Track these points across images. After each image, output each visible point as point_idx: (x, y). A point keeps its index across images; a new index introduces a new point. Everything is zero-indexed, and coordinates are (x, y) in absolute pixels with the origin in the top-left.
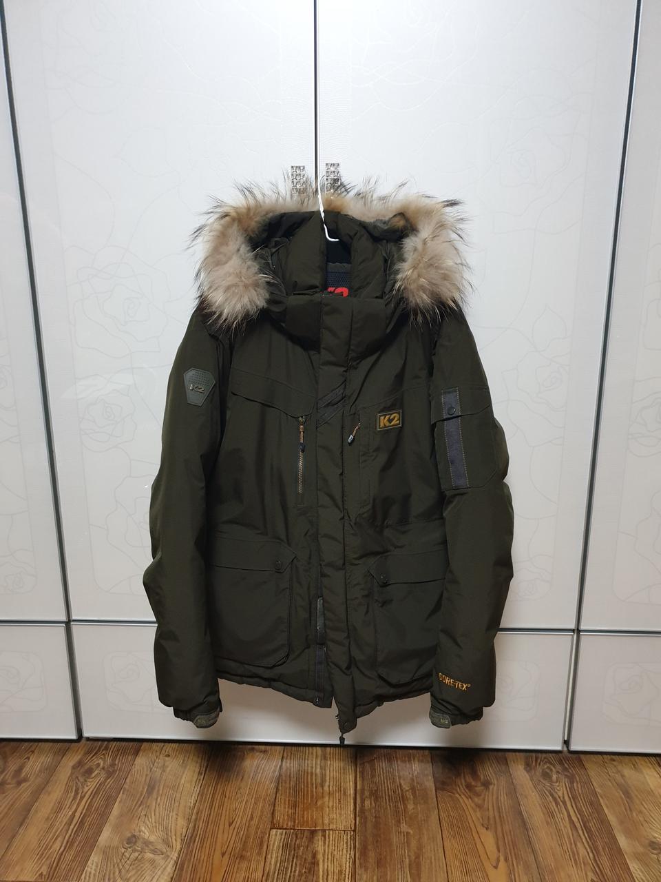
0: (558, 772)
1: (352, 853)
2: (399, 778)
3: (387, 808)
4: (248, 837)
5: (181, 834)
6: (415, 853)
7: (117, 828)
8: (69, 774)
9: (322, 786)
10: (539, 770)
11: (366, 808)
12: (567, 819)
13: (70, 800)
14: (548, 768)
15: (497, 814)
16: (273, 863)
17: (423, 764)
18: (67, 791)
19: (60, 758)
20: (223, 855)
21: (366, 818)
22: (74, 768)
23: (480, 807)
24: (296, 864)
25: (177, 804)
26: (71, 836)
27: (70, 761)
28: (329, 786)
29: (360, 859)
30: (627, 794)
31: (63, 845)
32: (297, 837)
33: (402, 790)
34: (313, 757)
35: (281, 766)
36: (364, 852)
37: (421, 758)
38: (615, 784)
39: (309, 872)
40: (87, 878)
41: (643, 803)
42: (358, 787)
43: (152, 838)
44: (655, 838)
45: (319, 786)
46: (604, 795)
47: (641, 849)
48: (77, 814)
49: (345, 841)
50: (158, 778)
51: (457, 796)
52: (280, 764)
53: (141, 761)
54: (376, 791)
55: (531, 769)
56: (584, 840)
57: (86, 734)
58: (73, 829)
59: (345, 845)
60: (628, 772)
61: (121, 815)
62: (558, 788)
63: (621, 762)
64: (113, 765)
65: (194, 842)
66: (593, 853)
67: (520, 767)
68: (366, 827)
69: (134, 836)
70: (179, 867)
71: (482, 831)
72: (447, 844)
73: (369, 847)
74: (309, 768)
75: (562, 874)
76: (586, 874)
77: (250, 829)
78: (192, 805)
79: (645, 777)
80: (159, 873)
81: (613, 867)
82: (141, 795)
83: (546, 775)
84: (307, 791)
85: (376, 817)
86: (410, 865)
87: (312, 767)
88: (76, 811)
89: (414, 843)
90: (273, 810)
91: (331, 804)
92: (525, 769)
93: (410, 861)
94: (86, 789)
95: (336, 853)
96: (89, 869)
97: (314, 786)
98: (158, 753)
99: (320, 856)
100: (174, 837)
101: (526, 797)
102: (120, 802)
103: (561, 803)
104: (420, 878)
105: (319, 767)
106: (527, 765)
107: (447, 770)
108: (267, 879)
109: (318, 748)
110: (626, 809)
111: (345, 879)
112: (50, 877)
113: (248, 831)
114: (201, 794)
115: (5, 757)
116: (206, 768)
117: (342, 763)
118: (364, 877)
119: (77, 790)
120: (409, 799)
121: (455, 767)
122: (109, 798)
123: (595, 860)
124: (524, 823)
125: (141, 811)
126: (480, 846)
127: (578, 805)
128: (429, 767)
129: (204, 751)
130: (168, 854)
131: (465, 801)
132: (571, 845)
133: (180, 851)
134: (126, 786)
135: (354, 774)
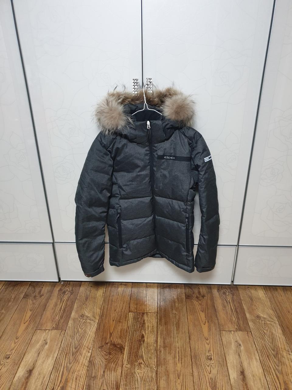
0: (229, 292)
1: (157, 320)
2: (173, 294)
3: (169, 305)
4: (121, 315)
5: (99, 314)
6: (178, 320)
7: (77, 312)
8: (57, 293)
9: (146, 297)
10: (222, 291)
11: (162, 305)
12: (230, 308)
13: (59, 302)
14: (226, 290)
15: (206, 307)
16: (130, 323)
17: (181, 289)
18: (58, 299)
19: (54, 288)
20: (113, 321)
21: (161, 308)
22: (59, 291)
23: (200, 304)
24: (138, 323)
25: (96, 304)
26: (61, 314)
27: (57, 289)
28: (149, 297)
29: (159, 322)
30: (252, 300)
31: (59, 318)
32: (138, 315)
33: (174, 299)
34: (143, 287)
36: (161, 320)
37: (181, 287)
38: (248, 296)
39: (142, 326)
40: (69, 328)
41: (257, 302)
42: (159, 298)
43: (89, 315)
44: (259, 314)
46: (244, 300)
47: (254, 318)
48: (63, 307)
49: (154, 316)
50: (89, 295)
51: (193, 300)
52: (131, 289)
53: (82, 289)
54: (165, 299)
55: (219, 291)
56: (235, 315)
57: (62, 279)
58: (62, 312)
59: (154, 318)
60: (253, 291)
61: (77, 308)
62: (228, 298)
63: (251, 288)
64: (72, 290)
65: (103, 317)
66: (237, 319)
67: (216, 290)
68: (161, 312)
69: (83, 314)
70: (99, 325)
71: (201, 313)
72: (189, 317)
73: (162, 318)
74: (142, 291)
75: (226, 327)
76: (234, 326)
78: (101, 304)
79: (259, 293)
80: (93, 327)
81: (243, 324)
82: (84, 300)
83: (224, 293)
84: (141, 299)
85: (165, 308)
86: (176, 324)
88: (62, 306)
89: (177, 317)
90: (130, 306)
91: (149, 304)
92: (217, 291)
93: (176, 322)
94: (64, 298)
95: (151, 320)
96: (69, 326)
97: (143, 297)
98: (88, 286)
99: (146, 321)
100: (96, 315)
101: (217, 301)
102: (77, 303)
103: (229, 303)
104: (179, 328)
105: (145, 291)
106: (218, 289)
107: (190, 292)
108: (128, 329)
109: (145, 284)
110: (250, 304)
111: (154, 329)
112: (56, 328)
113: (121, 313)
114: (104, 300)
115: (34, 287)
116: (105, 291)
117: (153, 289)
118: (160, 328)
119: (61, 299)
120: (176, 302)
121: (193, 291)
122: (72, 302)
123: (238, 322)
124: (215, 309)
125: (84, 306)
126: (199, 317)
127: (234, 303)
128: (184, 290)
129: (104, 285)
130: (95, 320)
131: (196, 302)
132: (230, 316)
133: (99, 320)
134: (78, 297)
135: (157, 293)
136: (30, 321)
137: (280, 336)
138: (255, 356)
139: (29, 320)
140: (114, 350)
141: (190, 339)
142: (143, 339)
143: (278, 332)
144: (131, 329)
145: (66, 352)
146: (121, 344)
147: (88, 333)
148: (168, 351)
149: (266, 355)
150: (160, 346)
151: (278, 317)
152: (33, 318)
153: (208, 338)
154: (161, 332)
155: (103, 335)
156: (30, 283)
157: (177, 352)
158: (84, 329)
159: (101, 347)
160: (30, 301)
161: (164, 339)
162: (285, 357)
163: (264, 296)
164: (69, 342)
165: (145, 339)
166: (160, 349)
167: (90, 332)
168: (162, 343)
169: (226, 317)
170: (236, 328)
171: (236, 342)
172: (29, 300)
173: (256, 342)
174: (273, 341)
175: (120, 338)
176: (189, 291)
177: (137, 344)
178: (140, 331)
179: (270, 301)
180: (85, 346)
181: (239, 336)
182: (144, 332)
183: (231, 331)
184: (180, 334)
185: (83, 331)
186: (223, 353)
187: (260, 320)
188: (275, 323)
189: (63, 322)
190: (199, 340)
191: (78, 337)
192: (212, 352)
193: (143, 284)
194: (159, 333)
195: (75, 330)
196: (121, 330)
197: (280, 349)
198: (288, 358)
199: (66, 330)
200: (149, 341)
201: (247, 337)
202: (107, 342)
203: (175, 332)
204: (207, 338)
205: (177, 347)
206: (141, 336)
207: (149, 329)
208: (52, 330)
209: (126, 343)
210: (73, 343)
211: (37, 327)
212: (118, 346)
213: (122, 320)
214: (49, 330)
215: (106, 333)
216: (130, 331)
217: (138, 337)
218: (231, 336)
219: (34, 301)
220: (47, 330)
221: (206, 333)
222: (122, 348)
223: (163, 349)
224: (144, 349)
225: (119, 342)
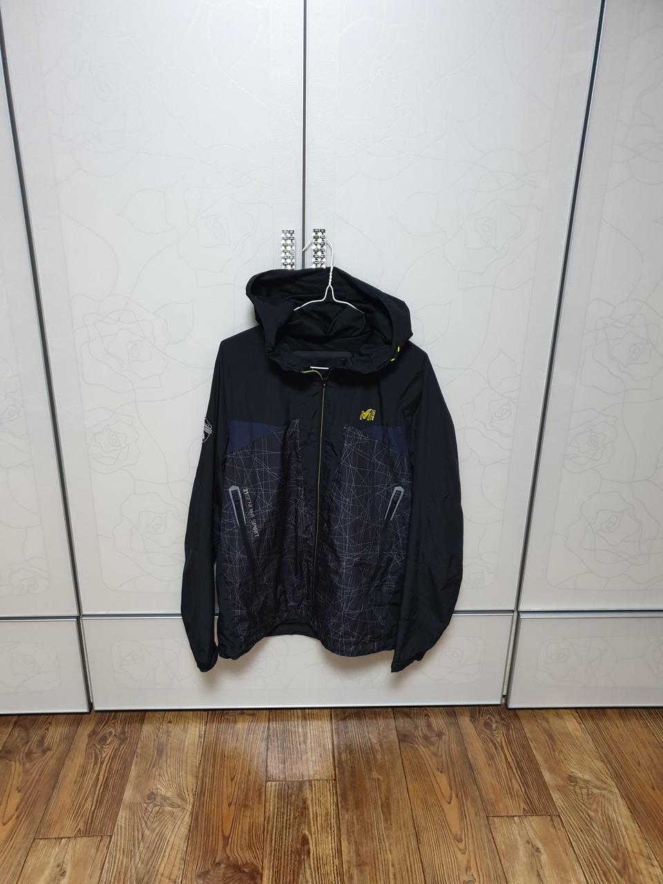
0: (497, 722)
1: (335, 798)
2: (368, 732)
3: (360, 760)
4: (248, 789)
5: (192, 790)
6: (385, 794)
7: (137, 787)
8: (87, 742)
9: (305, 743)
10: (482, 720)
11: (343, 760)
12: (504, 761)
13: (92, 765)
14: (489, 718)
15: (449, 760)
16: (271, 809)
17: (387, 720)
18: (88, 756)
19: (76, 728)
20: (230, 805)
21: (344, 768)
22: (90, 736)
23: (435, 754)
24: (290, 809)
25: (184, 764)
26: (98, 795)
27: (84, 731)
28: (311, 743)
29: (341, 802)
30: (551, 737)
31: (94, 804)
33: (371, 744)
35: (268, 728)
36: (344, 797)
37: (385, 715)
38: (542, 730)
39: (302, 815)
40: (119, 831)
41: (563, 743)
42: (335, 743)
43: (169, 794)
44: (572, 772)
45: (302, 742)
46: (533, 739)
47: (561, 782)
48: (101, 777)
49: (328, 788)
50: (165, 743)
51: (417, 746)
52: (267, 726)
53: (147, 729)
54: (350, 744)
55: (475, 721)
56: (517, 777)
57: (97, 708)
58: (99, 791)
59: (328, 792)
60: (553, 720)
61: (139, 776)
62: (497, 735)
64: (123, 732)
65: (204, 795)
66: (524, 787)
67: (466, 718)
68: (344, 776)
69: (153, 793)
70: (195, 817)
71: (438, 774)
72: (410, 787)
73: (349, 792)
74: (293, 728)
75: (501, 806)
76: (520, 806)
77: (249, 783)
78: (197, 764)
80: (179, 822)
81: (539, 797)
82: (153, 757)
83: (488, 725)
85: (351, 767)
86: (382, 805)
87: (295, 727)
88: (99, 774)
89: (383, 787)
91: (314, 759)
92: (471, 720)
93: (381, 802)
94: (104, 755)
95: (321, 798)
96: (120, 824)
97: (298, 743)
98: (161, 720)
99: (309, 802)
100: (186, 792)
101: (472, 744)
102: (135, 765)
103: (500, 748)
104: (390, 815)
106: (472, 716)
107: (407, 725)
108: (268, 823)
109: (299, 711)
110: (550, 750)
111: (331, 820)
112: (87, 832)
113: (247, 784)
114: (204, 755)
115: (26, 729)
116: (205, 731)
117: (320, 723)
118: (346, 817)
119: (96, 757)
120: (376, 751)
121: (414, 722)
122: (126, 761)
123: (526, 792)
124: (470, 765)
125: (155, 772)
126: (436, 786)
127: (513, 748)
128: (392, 722)
129: (201, 718)
130: (184, 806)
131: (423, 750)
132: (507, 781)
133: (194, 804)
134: (138, 751)
135: (330, 732)
136: (17, 818)
137: (626, 822)
138: (576, 875)
139: (15, 816)
141: (418, 841)
143: (621, 813)
144: (275, 824)
146: (253, 864)
147: (169, 840)
148: (369, 874)
149: (601, 872)
150: (349, 862)
151: (617, 778)
152: (26, 809)
153: (461, 837)
154: (347, 826)
155: (206, 844)
156: (15, 719)
157: (392, 876)
158: (157, 831)
160: (16, 767)
161: (356, 842)
162: (645, 872)
163: (579, 727)
164: (121, 865)
165: (311, 846)
166: (349, 871)
167: (173, 837)
168: (353, 855)
169: (497, 784)
170: (524, 809)
171: (528, 842)
172: (13, 763)
173: (574, 840)
174: (611, 836)
175: (250, 847)
176: (404, 723)
177: (293, 861)
178: (296, 826)
179: (594, 740)
180: (162, 875)
181: (533, 827)
182: (306, 829)
183: (513, 816)
184: (394, 829)
185: (157, 835)
186: (500, 872)
187: (577, 787)
188: (611, 792)
189: (104, 817)
190: (441, 842)
191: (144, 851)
192: (474, 871)
193: (295, 711)
194: (344, 830)
195: (136, 833)
196: (251, 827)
197: (631, 854)
198: (650, 873)
199: (111, 837)
200: (320, 851)
201: (552, 830)
202: (217, 861)
203: (382, 825)
204: (458, 837)
205: (390, 865)
206: (300, 838)
207: (319, 822)
208: (75, 838)
209: (264, 861)
210: (131, 868)
211: (38, 832)
212: (246, 870)
213: (250, 803)
214: (69, 838)
215: (214, 836)
216: (273, 828)
217: (292, 841)
218: (515, 829)
219: (27, 765)
220: (62, 838)
221: (455, 826)
222: (255, 874)
223: (356, 872)
224: (311, 874)
225: (248, 859)
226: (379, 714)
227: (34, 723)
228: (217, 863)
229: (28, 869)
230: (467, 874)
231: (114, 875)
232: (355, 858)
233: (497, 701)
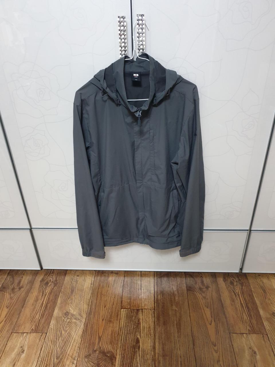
0: (237, 281)
1: (154, 319)
2: (172, 285)
3: (167, 299)
4: (112, 312)
5: (86, 311)
6: (179, 318)
7: (61, 308)
8: (39, 285)
9: (141, 289)
10: (229, 281)
11: (159, 299)
12: (239, 302)
13: (41, 296)
14: (233, 279)
15: (211, 301)
16: (122, 324)
17: (181, 279)
18: (39, 292)
19: (35, 277)
20: (103, 320)
21: (159, 303)
22: (41, 281)
23: (205, 298)
24: (132, 324)
25: (83, 298)
26: (42, 312)
27: (40, 278)
28: (144, 289)
29: (157, 322)
30: (264, 291)
31: (40, 316)
32: (131, 312)
33: (173, 291)
34: (137, 276)
35: (124, 280)
36: (158, 318)
37: (181, 276)
38: (259, 286)
39: (137, 327)
40: (51, 330)
41: (271, 295)
42: (156, 290)
43: (75, 313)
44: (274, 311)
45: (139, 289)
46: (255, 292)
47: (269, 316)
48: (44, 302)
49: (151, 314)
50: (75, 286)
51: (196, 293)
52: (123, 279)
53: (67, 278)
54: (163, 291)
55: (226, 280)
56: (246, 312)
57: (44, 268)
58: (43, 309)
59: (151, 316)
60: (265, 280)
61: (61, 303)
62: (236, 289)
63: (263, 277)
64: (56, 280)
65: (91, 315)
66: (249, 318)
67: (221, 279)
68: (159, 308)
69: (67, 312)
70: (86, 325)
71: (205, 308)
73: (161, 316)
74: (135, 281)
75: (237, 327)
76: (246, 327)
77: (113, 309)
78: (89, 298)
79: (272, 283)
80: (78, 328)
81: (257, 324)
82: (69, 294)
83: (232, 283)
84: (135, 291)
85: (163, 303)
86: (177, 324)
87: (137, 281)
88: (43, 301)
89: (178, 315)
90: (122, 300)
91: (144, 297)
92: (223, 280)
93: (177, 322)
94: (47, 291)
95: (147, 319)
96: (51, 327)
97: (138, 289)
98: (74, 275)
99: (141, 321)
100: (83, 313)
101: (223, 293)
102: (61, 297)
103: (237, 296)
104: (180, 330)
105: (139, 280)
106: (224, 278)
107: (191, 281)
108: (120, 331)
110: (263, 298)
111: (151, 330)
112: (36, 330)
113: (112, 310)
114: (92, 294)
115: (13, 277)
116: (94, 281)
117: (149, 279)
118: (158, 329)
119: (43, 292)
120: (175, 295)
121: (195, 280)
122: (56, 295)
123: (250, 320)
124: (222, 304)
125: (69, 301)
126: (204, 315)
127: (244, 296)
128: (184, 279)
129: (93, 274)
130: (81, 320)
131: (199, 295)
132: (241, 314)
133: (86, 319)
134: (62, 290)
135: (153, 284)
136: (5, 321)
140: (103, 361)
141: (194, 345)
142: (138, 345)
144: (124, 331)
145: (46, 363)
146: (112, 352)
147: (73, 337)
148: (168, 361)
150: (159, 354)
152: (9, 317)
153: (216, 344)
154: (159, 334)
155: (90, 340)
156: (8, 271)
158: (68, 331)
159: (88, 356)
160: (7, 295)
161: (163, 344)
164: (50, 349)
165: (140, 344)
166: (158, 359)
167: (75, 335)
168: (161, 350)
169: (235, 315)
170: (249, 330)
171: (250, 348)
173: (274, 348)
175: (111, 343)
176: (190, 281)
177: (131, 352)
178: (134, 333)
180: (69, 355)
181: (253, 340)
182: (139, 335)
183: (243, 334)
184: (182, 337)
185: (68, 334)
186: (235, 364)
189: (44, 323)
190: (205, 346)
191: (61, 342)
192: (221, 363)
194: (157, 337)
195: (58, 333)
196: (112, 332)
199: (47, 333)
200: (145, 347)
201: (263, 342)
202: (95, 349)
203: (176, 335)
204: (214, 344)
205: (179, 356)
206: (135, 340)
207: (145, 331)
208: (30, 333)
209: (117, 351)
210: (54, 351)
211: (14, 329)
212: (108, 355)
213: (113, 320)
214: (27, 333)
215: (94, 336)
216: (122, 334)
217: (131, 341)
218: (244, 340)
219: (12, 295)
220: (24, 333)
221: (213, 338)
222: (112, 358)
223: (162, 359)
224: (140, 359)
225: (109, 349)
226: (178, 276)
227: (17, 274)
228: (95, 350)
229: (7, 348)
230: (218, 363)
231: (46, 354)
232: (162, 352)
233: (237, 271)
